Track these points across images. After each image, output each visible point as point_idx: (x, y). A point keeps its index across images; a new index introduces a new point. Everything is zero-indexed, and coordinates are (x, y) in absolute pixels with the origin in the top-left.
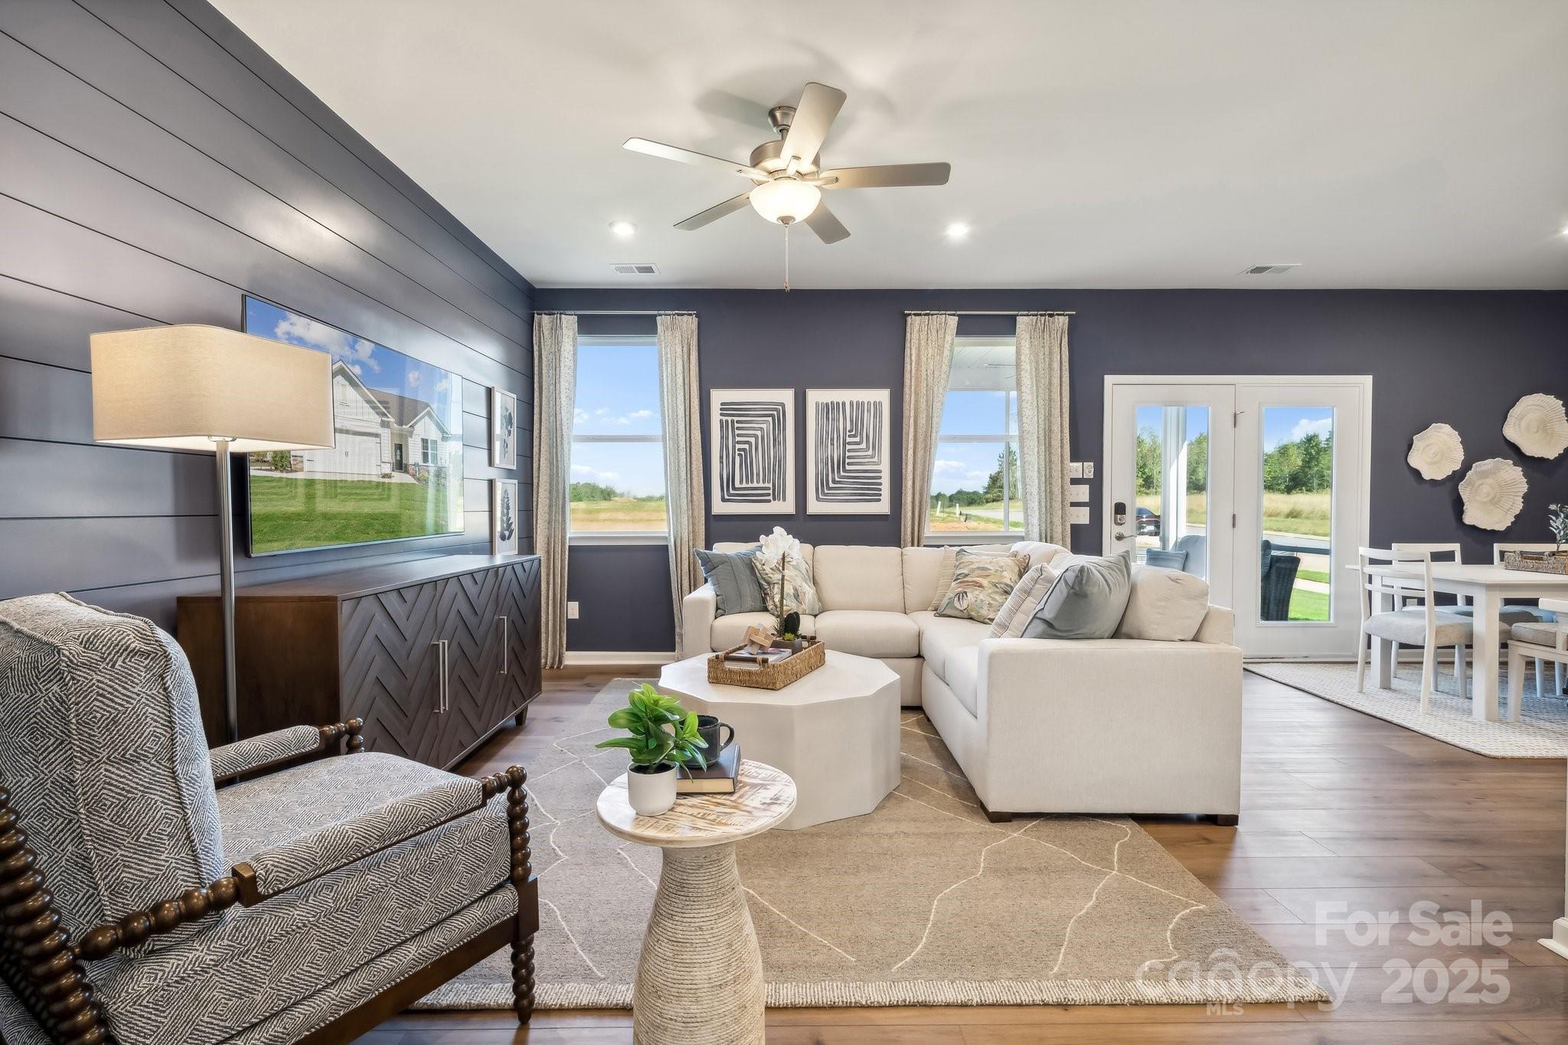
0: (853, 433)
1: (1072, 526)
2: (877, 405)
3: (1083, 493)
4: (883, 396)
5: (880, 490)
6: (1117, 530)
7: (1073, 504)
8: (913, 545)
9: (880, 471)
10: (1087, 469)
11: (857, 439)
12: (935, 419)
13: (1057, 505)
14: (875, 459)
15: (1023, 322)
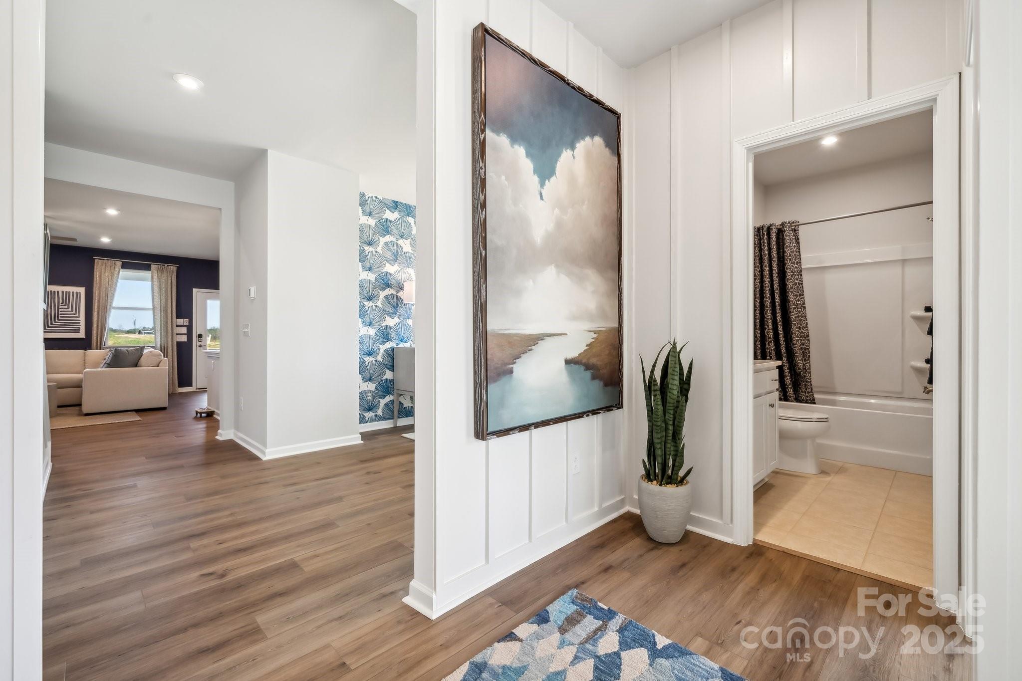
0: (64, 304)
1: (177, 342)
2: (78, 294)
3: (184, 330)
4: (82, 290)
5: (80, 328)
6: (199, 343)
7: (177, 334)
8: (97, 349)
9: (80, 320)
10: (186, 322)
11: (66, 307)
12: (109, 301)
13: (170, 335)
14: (77, 315)
15: (154, 267)
